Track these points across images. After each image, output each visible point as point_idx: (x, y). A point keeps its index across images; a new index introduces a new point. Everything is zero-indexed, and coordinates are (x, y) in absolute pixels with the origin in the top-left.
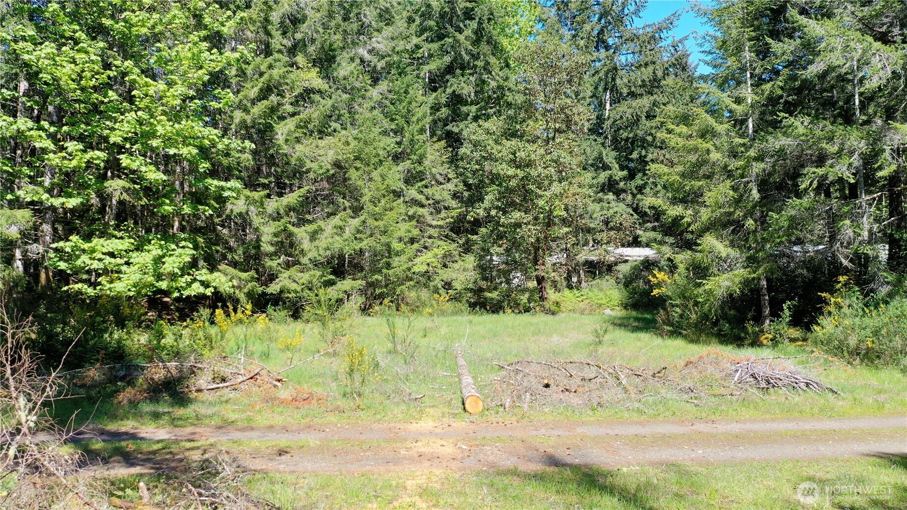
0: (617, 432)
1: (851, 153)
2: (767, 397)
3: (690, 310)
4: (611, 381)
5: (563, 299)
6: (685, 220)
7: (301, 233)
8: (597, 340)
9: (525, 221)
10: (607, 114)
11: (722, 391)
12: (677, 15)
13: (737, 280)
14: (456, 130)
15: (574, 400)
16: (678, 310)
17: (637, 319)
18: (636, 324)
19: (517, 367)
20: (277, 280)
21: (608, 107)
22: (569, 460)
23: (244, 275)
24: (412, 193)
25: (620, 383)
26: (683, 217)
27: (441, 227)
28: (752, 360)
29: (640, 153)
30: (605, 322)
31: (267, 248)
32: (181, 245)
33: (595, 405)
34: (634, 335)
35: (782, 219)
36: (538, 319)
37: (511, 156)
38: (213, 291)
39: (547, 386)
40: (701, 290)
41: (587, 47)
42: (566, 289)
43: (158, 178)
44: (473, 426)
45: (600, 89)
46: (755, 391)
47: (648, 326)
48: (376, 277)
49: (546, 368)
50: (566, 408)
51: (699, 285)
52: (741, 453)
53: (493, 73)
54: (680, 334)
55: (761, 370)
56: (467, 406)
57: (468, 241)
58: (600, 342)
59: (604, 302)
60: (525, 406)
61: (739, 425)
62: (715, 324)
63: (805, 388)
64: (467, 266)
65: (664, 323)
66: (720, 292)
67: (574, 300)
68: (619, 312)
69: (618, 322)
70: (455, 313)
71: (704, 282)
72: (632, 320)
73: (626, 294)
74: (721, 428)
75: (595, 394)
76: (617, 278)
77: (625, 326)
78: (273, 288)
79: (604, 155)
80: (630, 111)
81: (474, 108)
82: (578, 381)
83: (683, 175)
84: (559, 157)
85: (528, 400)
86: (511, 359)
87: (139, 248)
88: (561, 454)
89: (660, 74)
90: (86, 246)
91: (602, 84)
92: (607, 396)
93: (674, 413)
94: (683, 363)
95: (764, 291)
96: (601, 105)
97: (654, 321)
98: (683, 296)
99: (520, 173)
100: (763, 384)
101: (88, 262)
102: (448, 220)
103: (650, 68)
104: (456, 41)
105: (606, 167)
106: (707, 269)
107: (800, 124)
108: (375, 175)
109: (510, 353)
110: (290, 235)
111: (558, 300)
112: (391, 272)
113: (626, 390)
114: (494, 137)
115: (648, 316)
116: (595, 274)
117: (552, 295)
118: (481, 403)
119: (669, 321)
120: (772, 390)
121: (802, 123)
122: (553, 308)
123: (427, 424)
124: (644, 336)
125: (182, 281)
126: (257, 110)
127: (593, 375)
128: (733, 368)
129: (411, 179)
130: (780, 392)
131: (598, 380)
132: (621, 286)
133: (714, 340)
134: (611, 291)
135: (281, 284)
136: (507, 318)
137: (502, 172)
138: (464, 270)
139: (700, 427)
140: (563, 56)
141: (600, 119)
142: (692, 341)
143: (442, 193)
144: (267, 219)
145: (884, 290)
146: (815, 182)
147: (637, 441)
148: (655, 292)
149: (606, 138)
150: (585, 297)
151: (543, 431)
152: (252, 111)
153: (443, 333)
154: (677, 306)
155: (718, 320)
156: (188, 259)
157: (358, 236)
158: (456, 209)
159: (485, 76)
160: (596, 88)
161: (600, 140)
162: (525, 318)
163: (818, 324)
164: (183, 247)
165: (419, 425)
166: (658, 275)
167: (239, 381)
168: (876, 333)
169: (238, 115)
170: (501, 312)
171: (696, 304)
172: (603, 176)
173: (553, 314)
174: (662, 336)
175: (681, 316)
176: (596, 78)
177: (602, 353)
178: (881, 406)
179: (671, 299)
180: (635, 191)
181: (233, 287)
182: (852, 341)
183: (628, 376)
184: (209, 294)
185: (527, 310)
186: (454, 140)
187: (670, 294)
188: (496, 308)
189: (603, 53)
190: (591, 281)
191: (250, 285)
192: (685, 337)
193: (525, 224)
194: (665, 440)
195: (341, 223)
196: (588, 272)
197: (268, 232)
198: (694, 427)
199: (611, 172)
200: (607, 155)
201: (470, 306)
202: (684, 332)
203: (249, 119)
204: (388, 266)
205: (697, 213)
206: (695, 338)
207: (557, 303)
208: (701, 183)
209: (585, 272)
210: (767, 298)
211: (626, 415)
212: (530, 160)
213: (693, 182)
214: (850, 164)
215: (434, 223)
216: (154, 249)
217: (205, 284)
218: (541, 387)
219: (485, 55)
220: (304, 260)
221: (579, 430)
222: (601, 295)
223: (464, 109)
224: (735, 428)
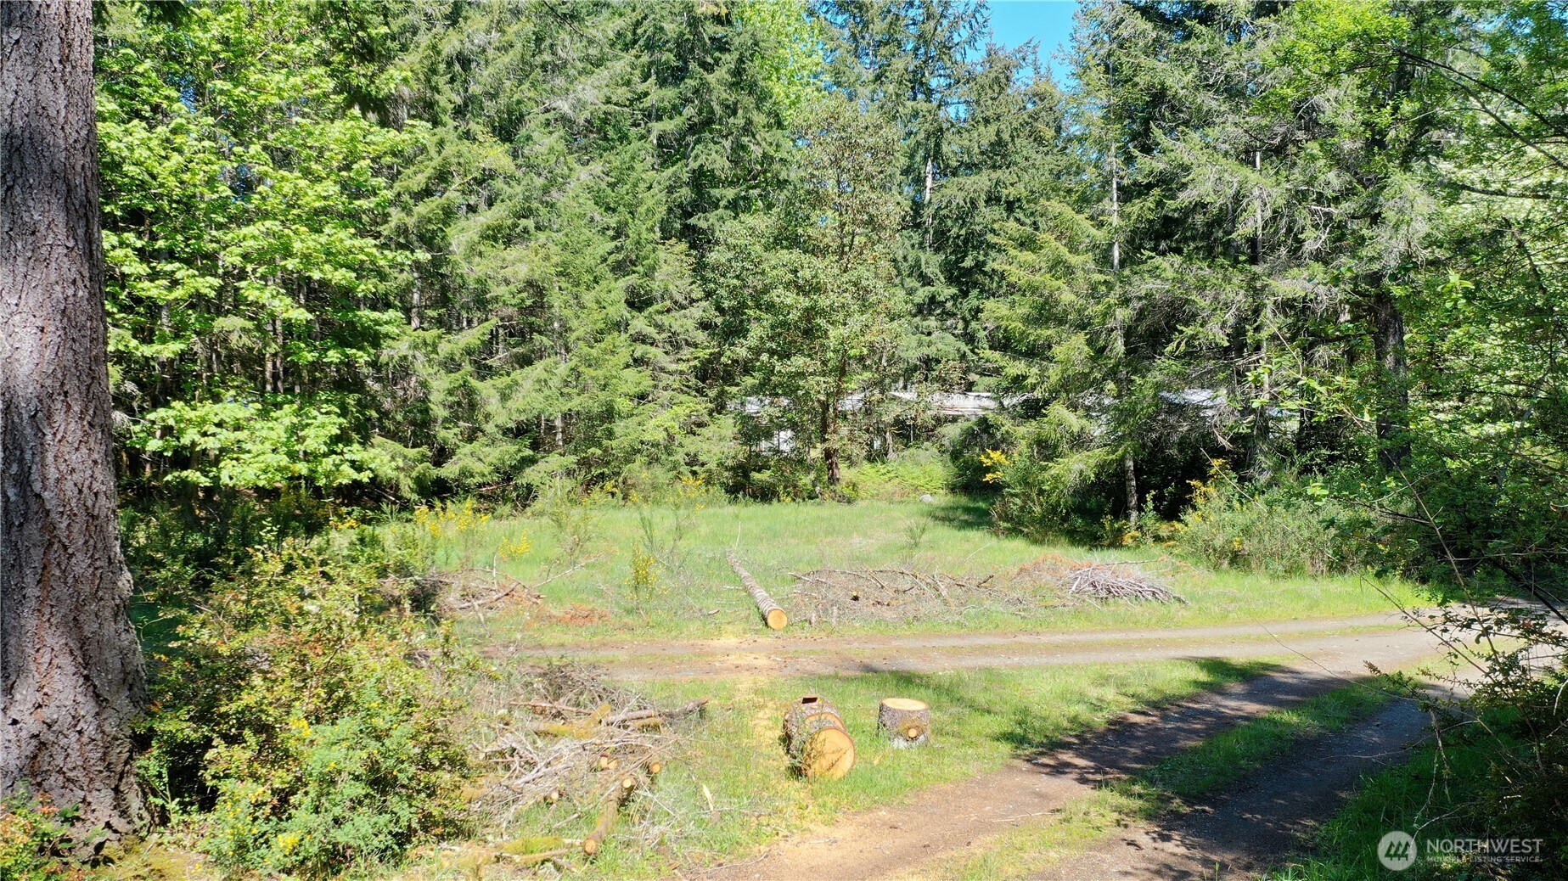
0: (934, 644)
1: (1227, 306)
2: (1105, 609)
3: (1033, 501)
4: (929, 592)
5: (862, 477)
6: (1029, 381)
7: (486, 390)
8: (912, 541)
9: (811, 370)
10: (928, 198)
11: (1057, 602)
12: (1032, 45)
13: (1092, 462)
14: (703, 224)
15: (889, 614)
16: (1018, 501)
17: (967, 510)
18: (966, 517)
19: (817, 578)
20: (455, 458)
21: (929, 183)
22: (885, 668)
23: (412, 453)
24: (639, 323)
25: (940, 595)
26: (1025, 377)
27: (681, 373)
28: (1094, 566)
29: (975, 258)
30: (922, 515)
31: (440, 412)
32: (323, 411)
33: (911, 619)
34: (962, 533)
35: (1148, 386)
36: (827, 510)
37: (790, 276)
38: (371, 475)
39: (856, 598)
40: (1046, 475)
41: (898, 95)
42: (865, 462)
43: (302, 317)
44: (780, 642)
45: (918, 159)
46: (1093, 602)
47: (979, 519)
48: (593, 450)
49: (852, 577)
50: (879, 622)
51: (1044, 469)
52: (1058, 660)
53: (758, 137)
54: (1022, 532)
55: (1105, 577)
56: (770, 622)
57: (722, 393)
58: (916, 545)
59: (922, 482)
60: (833, 620)
61: (1067, 637)
62: (1064, 519)
63: (1150, 597)
64: (724, 432)
65: (1000, 517)
66: (1071, 479)
67: (878, 479)
68: (943, 499)
69: (940, 514)
70: (709, 503)
71: (1051, 464)
72: (960, 511)
73: (953, 470)
74: (1044, 639)
75: (910, 608)
76: (942, 445)
77: (950, 520)
78: (449, 470)
79: (923, 262)
80: (961, 195)
81: (730, 193)
82: (891, 594)
83: (1027, 320)
84: (860, 278)
85: (835, 614)
86: (803, 568)
87: (264, 414)
88: (877, 663)
89: (1006, 137)
90: (191, 414)
91: (921, 153)
92: (924, 608)
93: (997, 626)
94: (1016, 570)
95: (1131, 475)
96: (919, 181)
97: (986, 513)
98: (1024, 482)
99: (805, 302)
100: (1103, 594)
101: (197, 438)
102: (692, 363)
103: (992, 128)
104: (704, 83)
105: (926, 281)
106: (1056, 447)
107: (1169, 265)
108: (588, 298)
109: (800, 561)
110: (470, 392)
111: (854, 480)
112: (614, 443)
113: (945, 602)
114: (763, 241)
115: (982, 505)
116: (908, 438)
117: (844, 472)
118: (785, 618)
119: (1007, 515)
120: (1111, 600)
121: (1172, 265)
122: (847, 492)
123: (729, 640)
124: (975, 535)
125: (327, 464)
126: (422, 209)
127: (909, 586)
128: (1072, 575)
129: (637, 301)
130: (1121, 602)
131: (914, 592)
132: (947, 457)
133: (1063, 540)
134: (932, 466)
135: (461, 464)
136: (784, 511)
137: (777, 300)
138: (721, 439)
139: (1023, 638)
140: (867, 128)
141: (917, 206)
142: (1035, 542)
143: (685, 322)
144: (436, 368)
145: (1263, 479)
146: (1183, 344)
147: (956, 651)
148: (989, 477)
149: (927, 231)
150: (892, 475)
151: (856, 644)
152: (416, 210)
153: (702, 533)
154: (1016, 495)
155: (1068, 513)
156: (335, 431)
157: (565, 390)
158: (706, 345)
159: (745, 140)
160: (912, 157)
161: (916, 238)
162: (808, 509)
163: (1180, 521)
164: (327, 413)
165: (721, 642)
166: (992, 455)
167: (495, 597)
168: (1246, 531)
169: (396, 215)
170: (775, 501)
171: (1041, 492)
172: (922, 294)
173: (849, 502)
174: (997, 536)
175: (1022, 509)
176: (912, 141)
177: (919, 559)
178: (1224, 617)
179: (1009, 487)
180: (968, 317)
181: (398, 468)
182: (1219, 542)
183: (948, 587)
184: (366, 480)
185: (812, 496)
186: (698, 240)
187: (1008, 479)
188: (765, 495)
189: (921, 104)
190: (903, 450)
191: (420, 468)
192: (1027, 536)
193: (811, 374)
194: (984, 650)
195: (545, 376)
196: (898, 435)
197: (440, 386)
198: (1017, 639)
199: (933, 289)
200: (927, 263)
201: (727, 492)
202: (1026, 530)
203: (411, 222)
204: (610, 434)
205: (1043, 370)
206: (1038, 536)
207: (854, 485)
208: (1049, 332)
209: (892, 434)
210: (1134, 483)
211: (945, 628)
212: (818, 283)
213: (1039, 331)
214: (1224, 323)
215: (673, 367)
216: (286, 416)
217: (358, 467)
218: (848, 600)
219: (746, 109)
220: (489, 428)
221: (894, 643)
222: (917, 472)
223: (716, 192)
224: (1059, 638)
